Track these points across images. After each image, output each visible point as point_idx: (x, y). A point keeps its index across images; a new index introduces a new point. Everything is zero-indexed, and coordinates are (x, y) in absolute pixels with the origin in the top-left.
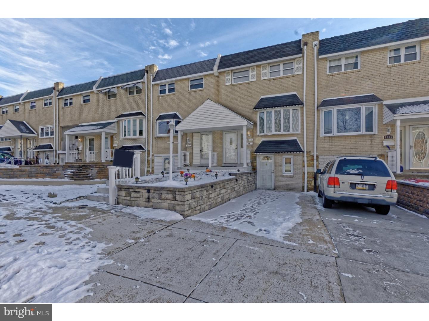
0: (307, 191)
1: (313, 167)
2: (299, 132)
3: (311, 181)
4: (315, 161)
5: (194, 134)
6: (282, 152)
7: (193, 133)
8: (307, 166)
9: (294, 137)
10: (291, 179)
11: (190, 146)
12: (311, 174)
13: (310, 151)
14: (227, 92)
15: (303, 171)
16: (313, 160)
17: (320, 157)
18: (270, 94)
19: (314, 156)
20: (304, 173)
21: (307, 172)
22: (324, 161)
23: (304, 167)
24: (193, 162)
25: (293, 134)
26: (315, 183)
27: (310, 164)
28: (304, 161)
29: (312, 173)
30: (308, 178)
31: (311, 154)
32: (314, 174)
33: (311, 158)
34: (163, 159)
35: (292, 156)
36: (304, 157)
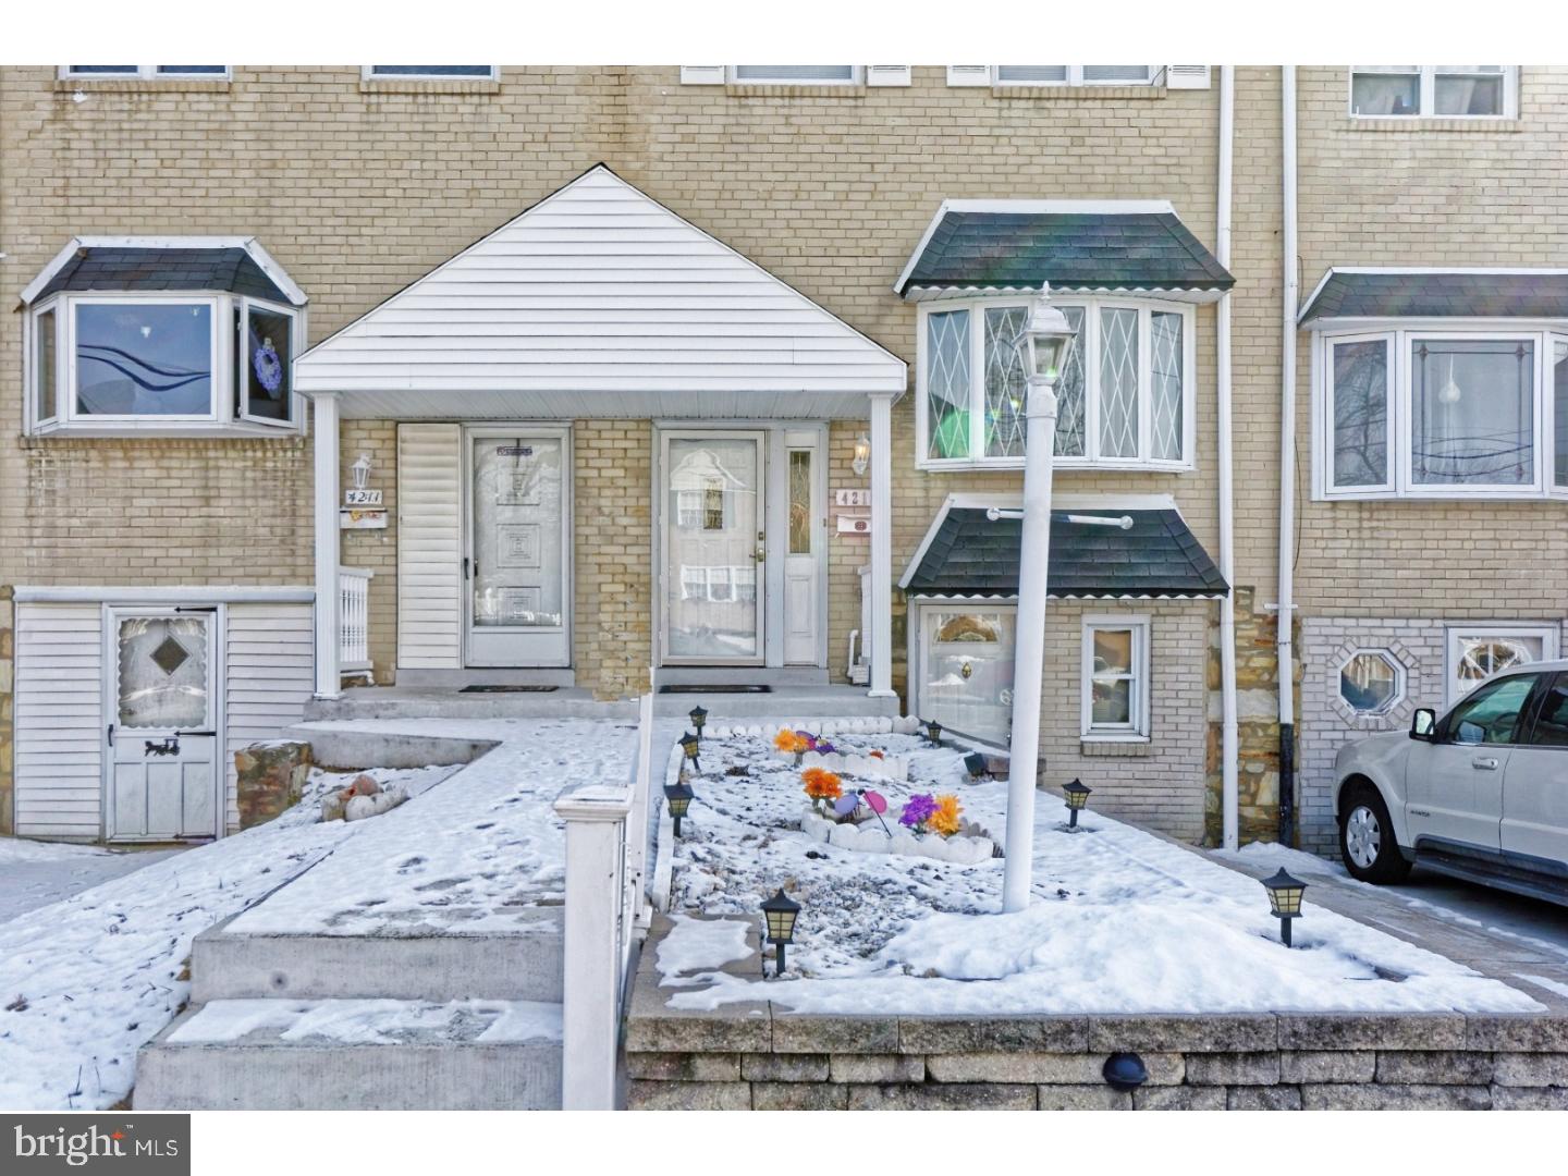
0: (1241, 844)
1: (1275, 687)
2: (1187, 463)
3: (1258, 777)
4: (1285, 652)
5: (405, 431)
6: (1080, 592)
7: (398, 423)
8: (1240, 685)
9: (1160, 492)
10: (1138, 768)
11: (381, 522)
12: (1255, 733)
13: (1251, 589)
14: (689, 139)
15: (1213, 715)
16: (1269, 644)
17: (1311, 627)
18: (1006, 196)
19: (1274, 622)
20: (1217, 729)
21: (1241, 725)
22: (1329, 650)
23: (1218, 686)
24: (402, 652)
25: (1150, 475)
26: (1286, 791)
27: (1254, 670)
28: (1217, 655)
29: (1265, 727)
30: (1241, 757)
31: (1257, 609)
32: (1274, 731)
33: (1255, 633)
34: (113, 627)
35: (1144, 619)
36: (1216, 624)
